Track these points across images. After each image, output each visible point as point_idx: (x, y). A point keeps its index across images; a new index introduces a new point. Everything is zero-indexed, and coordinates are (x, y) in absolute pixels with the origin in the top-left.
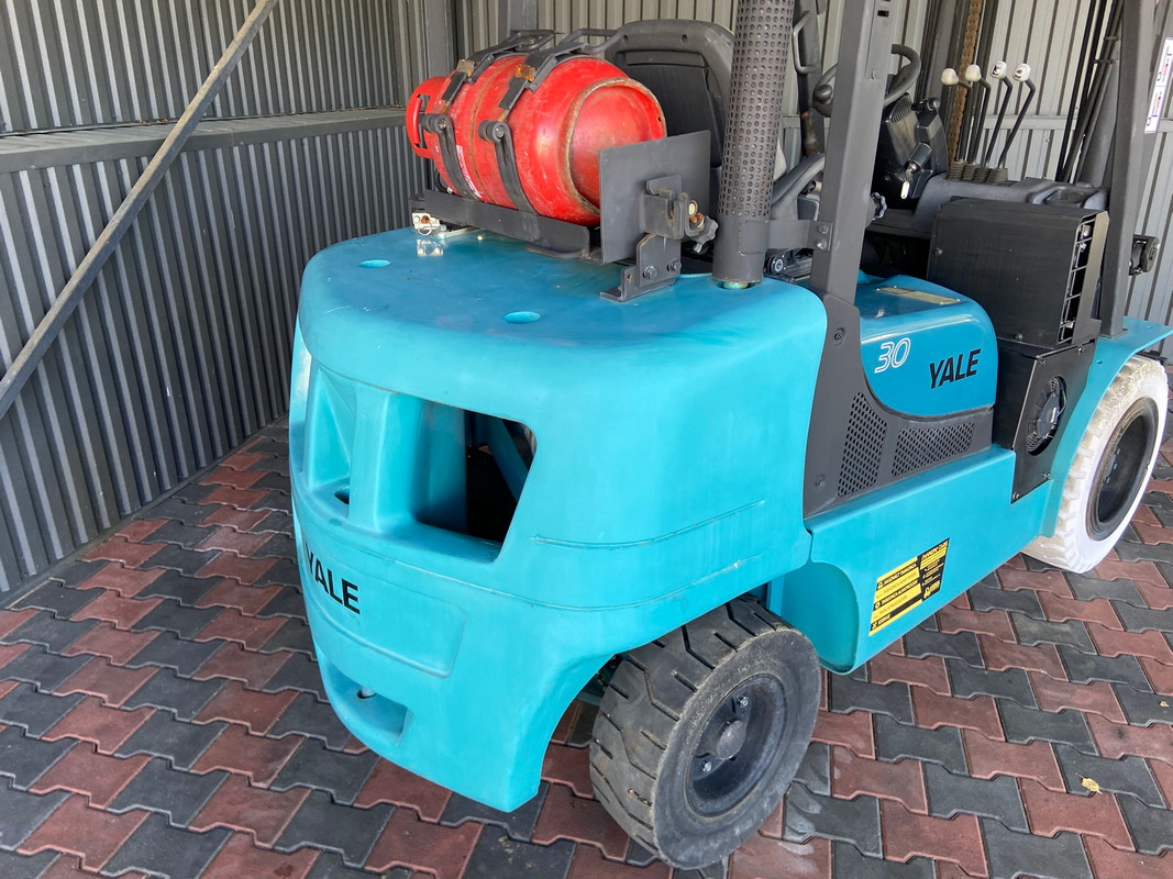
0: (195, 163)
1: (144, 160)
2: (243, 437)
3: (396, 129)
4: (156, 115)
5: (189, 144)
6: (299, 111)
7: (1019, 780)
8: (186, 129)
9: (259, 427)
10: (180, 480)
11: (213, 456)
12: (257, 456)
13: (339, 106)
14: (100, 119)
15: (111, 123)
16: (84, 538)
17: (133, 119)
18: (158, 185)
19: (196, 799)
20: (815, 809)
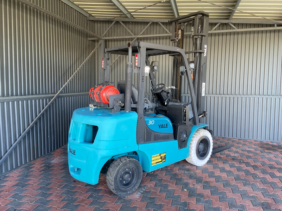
0: (59, 100)
1: (51, 99)
2: (60, 147)
4: (53, 93)
5: (58, 97)
6: (77, 92)
7: (175, 190)
9: (63, 145)
10: (48, 152)
15: (46, 94)
16: (32, 160)
17: (49, 93)
18: (52, 103)
19: (48, 190)
20: (142, 192)
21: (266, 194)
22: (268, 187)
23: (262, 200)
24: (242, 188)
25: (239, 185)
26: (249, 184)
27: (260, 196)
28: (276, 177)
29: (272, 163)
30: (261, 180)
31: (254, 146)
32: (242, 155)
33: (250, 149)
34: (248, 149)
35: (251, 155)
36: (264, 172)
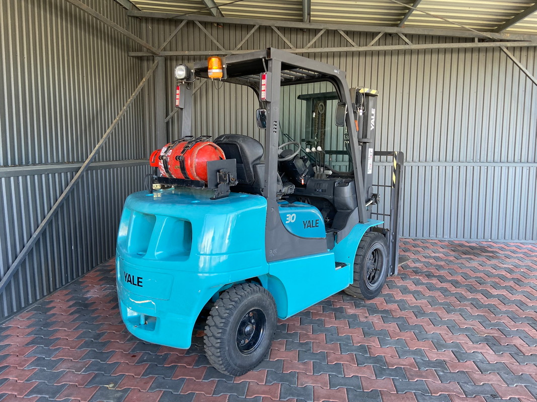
0: (87, 174)
2: (92, 267)
3: (147, 166)
4: (71, 161)
7: (337, 327)
8: (89, 163)
10: (74, 279)
11: (83, 273)
12: (98, 273)
13: (126, 159)
14: (55, 161)
15: (58, 163)
16: (45, 294)
17: (65, 162)
19: (103, 346)
21: (486, 324)
22: (485, 312)
23: (483, 333)
24: (446, 317)
25: (439, 312)
26: (455, 311)
27: (478, 327)
28: (494, 296)
29: (479, 275)
30: (472, 303)
31: (441, 250)
32: (427, 265)
33: (437, 255)
34: (433, 255)
35: (442, 263)
36: (471, 289)
